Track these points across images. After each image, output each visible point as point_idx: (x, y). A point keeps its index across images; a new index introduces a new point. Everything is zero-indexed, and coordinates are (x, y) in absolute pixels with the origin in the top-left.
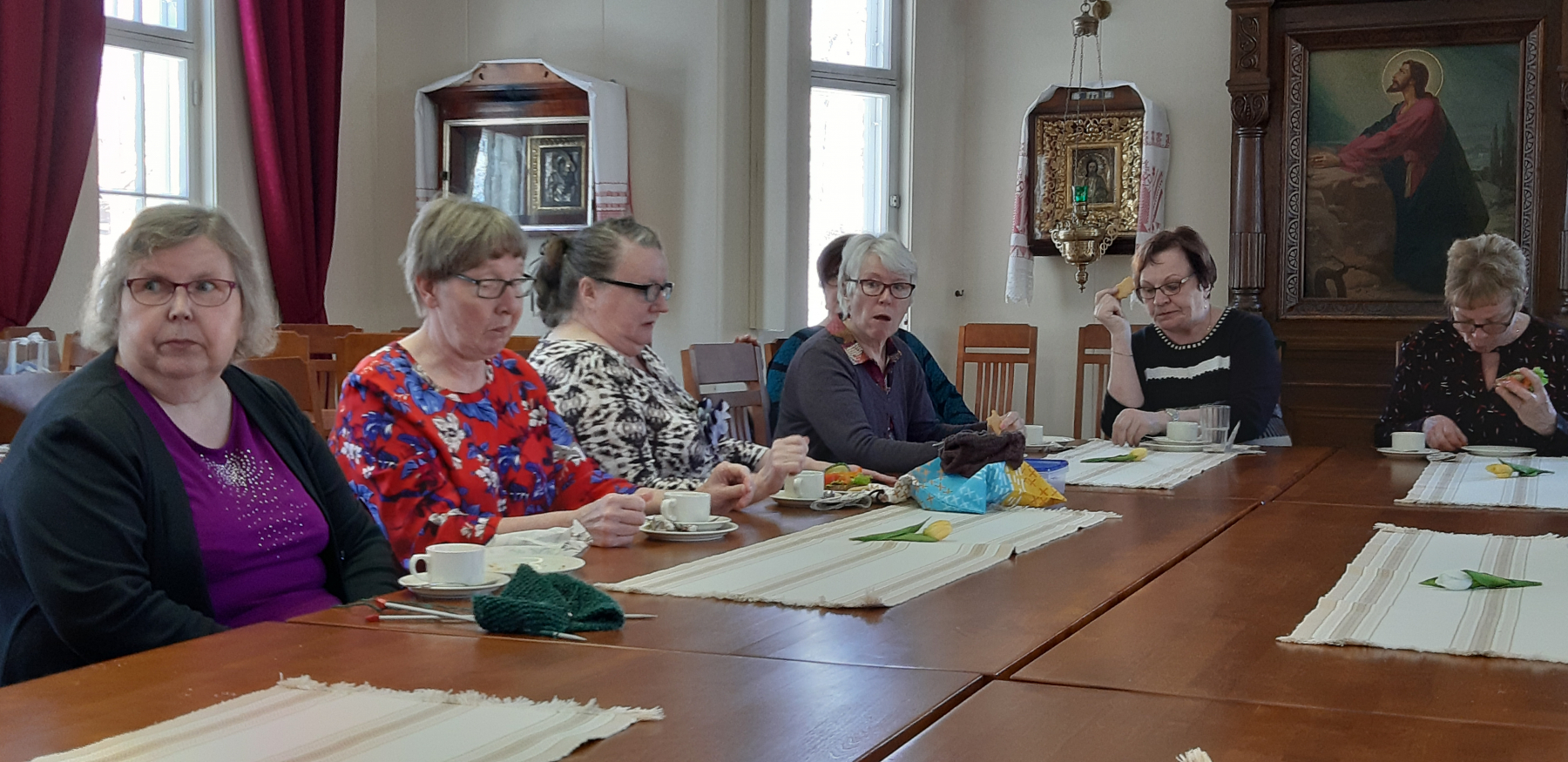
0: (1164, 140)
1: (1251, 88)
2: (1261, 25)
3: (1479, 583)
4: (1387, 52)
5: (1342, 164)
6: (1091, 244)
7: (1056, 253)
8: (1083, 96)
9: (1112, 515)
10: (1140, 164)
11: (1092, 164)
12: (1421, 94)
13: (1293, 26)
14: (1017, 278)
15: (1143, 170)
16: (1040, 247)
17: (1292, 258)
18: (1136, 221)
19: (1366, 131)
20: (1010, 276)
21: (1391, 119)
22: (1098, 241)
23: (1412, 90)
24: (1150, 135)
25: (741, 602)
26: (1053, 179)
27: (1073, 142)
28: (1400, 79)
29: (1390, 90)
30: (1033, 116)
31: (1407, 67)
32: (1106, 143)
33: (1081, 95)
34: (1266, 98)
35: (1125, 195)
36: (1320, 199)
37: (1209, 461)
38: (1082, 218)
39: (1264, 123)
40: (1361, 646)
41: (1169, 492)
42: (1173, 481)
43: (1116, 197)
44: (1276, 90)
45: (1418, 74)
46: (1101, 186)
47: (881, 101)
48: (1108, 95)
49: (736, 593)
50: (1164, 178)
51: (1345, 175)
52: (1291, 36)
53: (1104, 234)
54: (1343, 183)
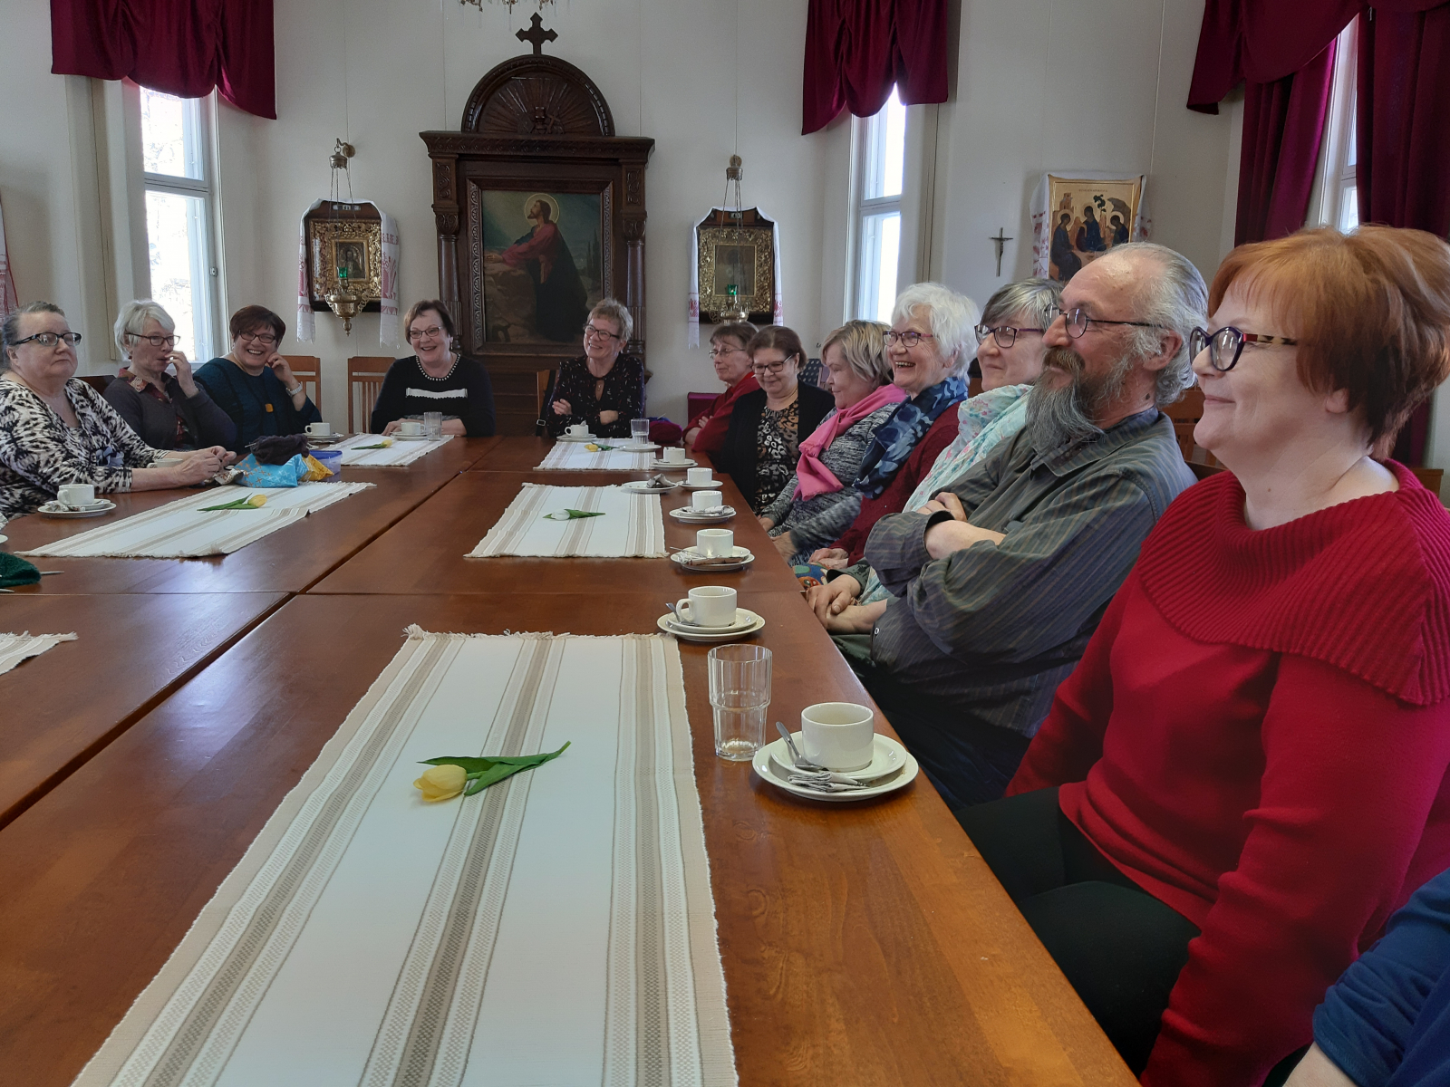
0: (395, 240)
1: (448, 210)
2: (451, 170)
3: (574, 515)
4: (528, 193)
5: (504, 261)
6: (352, 305)
7: (330, 310)
8: (340, 207)
9: (370, 484)
10: (381, 254)
11: (349, 253)
12: (547, 221)
13: (471, 173)
14: (304, 326)
15: (383, 258)
16: (318, 306)
17: (478, 318)
18: (380, 291)
19: (517, 242)
20: (299, 324)
21: (530, 235)
22: (357, 303)
23: (541, 219)
24: (385, 236)
25: (124, 558)
26: (324, 261)
27: (336, 238)
28: (535, 211)
29: (529, 217)
30: (308, 219)
31: (539, 204)
32: (357, 239)
33: (339, 207)
34: (456, 217)
35: (372, 273)
36: (491, 281)
37: (431, 446)
38: (345, 288)
39: (457, 233)
40: (509, 556)
41: (406, 468)
42: (408, 461)
43: (367, 275)
44: (463, 213)
45: (544, 209)
46: (356, 266)
47: (199, 202)
48: (357, 208)
49: (119, 552)
50: (397, 264)
51: (506, 268)
52: (470, 179)
53: (360, 299)
54: (504, 273)
